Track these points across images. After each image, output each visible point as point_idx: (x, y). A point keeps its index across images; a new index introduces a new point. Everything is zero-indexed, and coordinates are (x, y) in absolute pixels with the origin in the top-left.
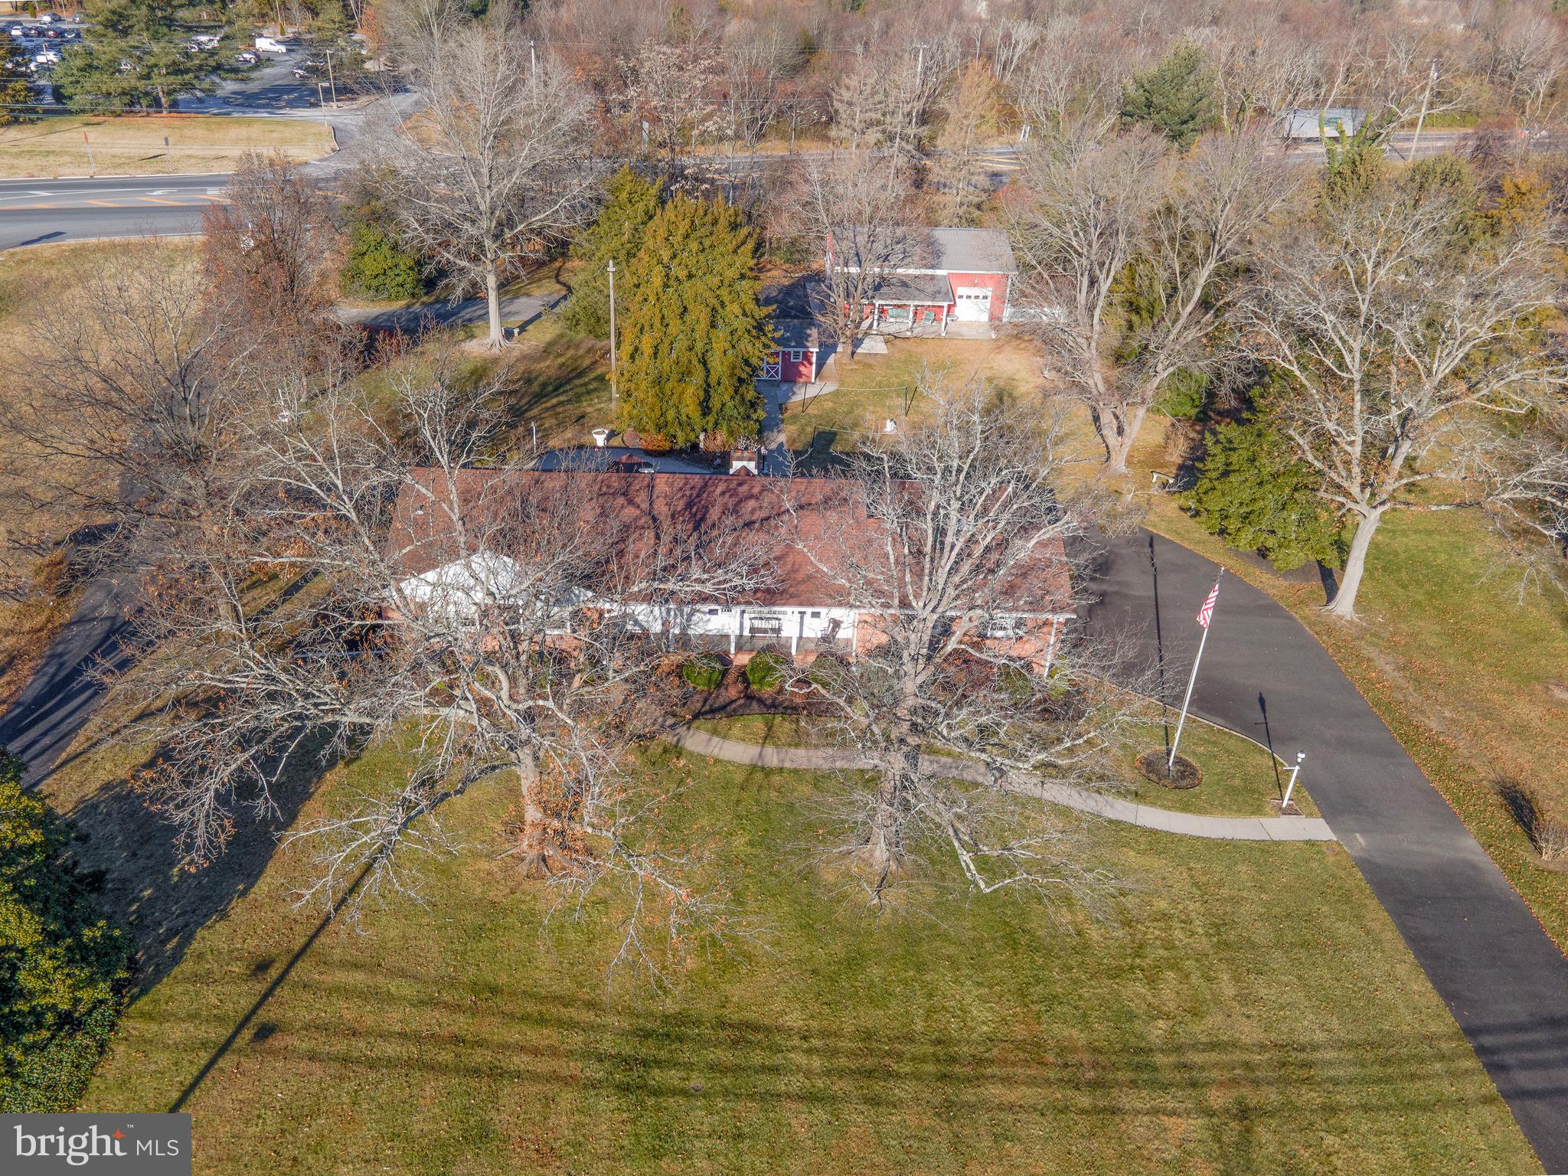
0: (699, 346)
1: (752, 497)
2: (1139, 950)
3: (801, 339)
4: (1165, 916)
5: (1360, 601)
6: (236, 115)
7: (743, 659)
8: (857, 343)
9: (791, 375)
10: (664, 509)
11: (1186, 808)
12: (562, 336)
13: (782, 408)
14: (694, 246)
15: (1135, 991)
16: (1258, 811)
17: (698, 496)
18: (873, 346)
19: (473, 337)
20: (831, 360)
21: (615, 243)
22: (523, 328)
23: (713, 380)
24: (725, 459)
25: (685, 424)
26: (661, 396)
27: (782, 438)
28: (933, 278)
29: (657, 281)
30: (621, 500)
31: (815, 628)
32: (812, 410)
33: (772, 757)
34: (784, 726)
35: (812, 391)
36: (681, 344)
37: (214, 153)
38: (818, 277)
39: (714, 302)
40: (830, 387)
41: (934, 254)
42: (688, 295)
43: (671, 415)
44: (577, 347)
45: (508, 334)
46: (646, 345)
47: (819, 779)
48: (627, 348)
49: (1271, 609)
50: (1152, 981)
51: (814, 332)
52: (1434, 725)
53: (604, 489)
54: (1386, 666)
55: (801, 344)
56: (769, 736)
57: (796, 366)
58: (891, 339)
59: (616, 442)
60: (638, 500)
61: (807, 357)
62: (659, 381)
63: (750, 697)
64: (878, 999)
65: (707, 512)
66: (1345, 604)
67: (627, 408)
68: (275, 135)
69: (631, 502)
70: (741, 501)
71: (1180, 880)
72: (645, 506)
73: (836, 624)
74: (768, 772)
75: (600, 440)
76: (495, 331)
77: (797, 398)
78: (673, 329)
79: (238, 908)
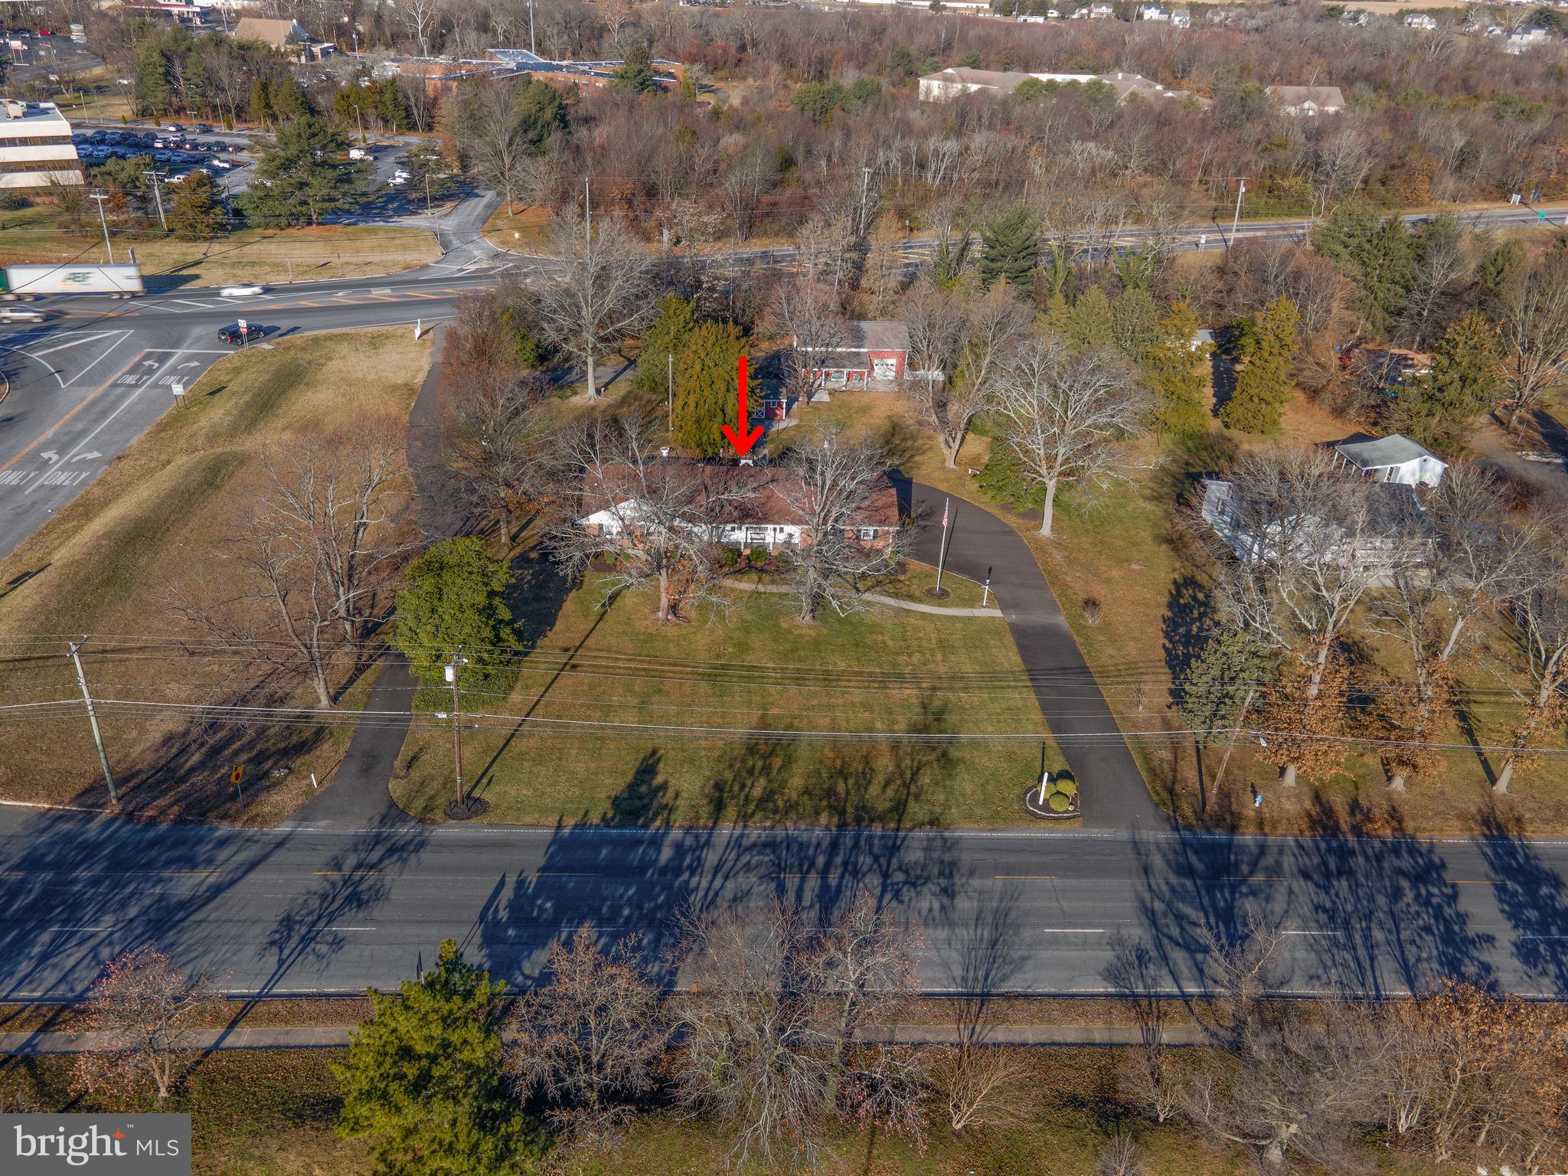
0: (720, 401)
1: (752, 476)
2: (908, 648)
3: (776, 394)
4: (921, 639)
5: (1053, 529)
6: (361, 225)
7: (747, 552)
8: (810, 395)
9: (771, 416)
11: (940, 605)
12: (630, 392)
13: (765, 435)
14: (718, 350)
15: (903, 659)
16: (972, 607)
18: (821, 397)
19: (576, 393)
20: (795, 406)
21: (667, 339)
22: (606, 386)
23: (727, 420)
24: (735, 462)
25: (713, 444)
26: (699, 428)
27: (766, 451)
28: (858, 354)
29: (698, 367)
31: (781, 537)
32: (783, 436)
33: (761, 588)
34: (766, 578)
35: (782, 425)
36: (711, 400)
37: (360, 260)
38: (789, 353)
39: (728, 378)
40: (794, 422)
41: (858, 338)
42: (715, 374)
43: (705, 439)
44: (641, 399)
45: (598, 392)
46: (692, 401)
47: (782, 596)
48: (680, 403)
49: (1011, 532)
50: (910, 656)
51: (784, 390)
52: (1069, 579)
54: (1058, 556)
55: (776, 397)
56: (760, 581)
57: (773, 410)
58: (832, 393)
59: (673, 454)
61: (780, 405)
62: (698, 421)
63: (751, 567)
64: (801, 660)
66: (1046, 530)
67: (680, 435)
68: (397, 242)
70: (746, 478)
71: (930, 628)
73: (791, 535)
74: (759, 594)
75: (665, 453)
76: (591, 391)
77: (774, 429)
78: (706, 393)
79: (550, 634)
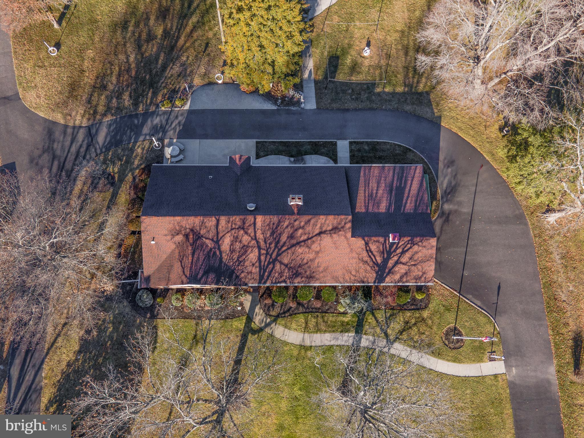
1: (300, 228)
10: (261, 236)
16: (481, 360)
17: (276, 228)
30: (242, 232)
34: (312, 320)
53: (234, 226)
56: (306, 327)
60: (249, 231)
65: (280, 237)
69: (246, 233)
70: (296, 230)
72: (252, 234)
